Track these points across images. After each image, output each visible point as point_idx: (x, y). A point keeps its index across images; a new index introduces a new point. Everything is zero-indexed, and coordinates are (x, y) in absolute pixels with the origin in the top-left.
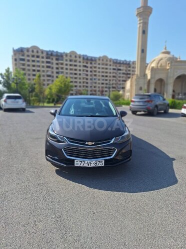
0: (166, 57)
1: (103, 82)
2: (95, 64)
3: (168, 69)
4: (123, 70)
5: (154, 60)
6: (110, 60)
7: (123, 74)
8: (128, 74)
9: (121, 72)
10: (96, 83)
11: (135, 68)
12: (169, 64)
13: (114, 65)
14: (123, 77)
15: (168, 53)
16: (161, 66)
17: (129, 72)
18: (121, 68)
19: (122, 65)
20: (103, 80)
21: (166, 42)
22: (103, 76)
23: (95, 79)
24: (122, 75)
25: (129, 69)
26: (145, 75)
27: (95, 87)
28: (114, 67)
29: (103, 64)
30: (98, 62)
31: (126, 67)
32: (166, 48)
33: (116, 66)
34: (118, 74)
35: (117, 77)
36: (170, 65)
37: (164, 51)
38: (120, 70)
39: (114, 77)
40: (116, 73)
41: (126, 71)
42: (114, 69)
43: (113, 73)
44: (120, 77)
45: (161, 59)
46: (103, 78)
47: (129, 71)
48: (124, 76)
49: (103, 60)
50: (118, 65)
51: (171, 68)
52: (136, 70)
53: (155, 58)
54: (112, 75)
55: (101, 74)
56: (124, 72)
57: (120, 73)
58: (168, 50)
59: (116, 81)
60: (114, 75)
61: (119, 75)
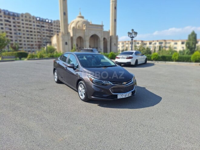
0: (81, 21)
1: (28, 36)
2: (18, 19)
3: (85, 30)
4: (46, 27)
5: (73, 22)
6: (34, 18)
7: (47, 30)
8: (50, 31)
9: (45, 28)
10: (21, 37)
11: (60, 27)
12: (85, 26)
13: (38, 22)
14: (47, 33)
15: (82, 17)
16: (79, 26)
17: (51, 29)
18: (45, 25)
19: (45, 23)
20: (28, 35)
21: (80, 9)
22: (27, 31)
23: (19, 34)
24: (46, 32)
25: (51, 26)
26: (68, 33)
27: (20, 41)
28: (38, 24)
29: (26, 20)
30: (21, 18)
31: (49, 25)
32: (80, 14)
33: (39, 23)
34: (42, 30)
35: (42, 33)
36: (85, 27)
37: (79, 15)
38: (43, 27)
39: (38, 32)
40: (40, 30)
41: (49, 28)
42: (38, 26)
43: (37, 29)
44: (44, 33)
45: (78, 22)
46: (28, 33)
47: (52, 28)
48: (48, 32)
49: (26, 17)
50: (41, 23)
51: (86, 29)
52: (61, 28)
53: (73, 21)
54: (36, 30)
55: (25, 29)
56: (47, 28)
57: (44, 30)
58: (82, 15)
59: (40, 36)
60: (39, 31)
61: (43, 31)
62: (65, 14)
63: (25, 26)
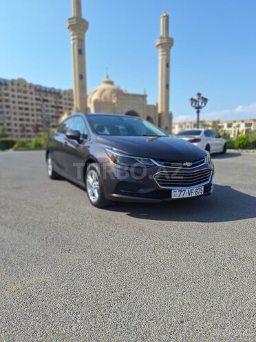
0: (109, 89)
1: (22, 117)
2: (5, 89)
3: (114, 104)
4: (51, 101)
6: (31, 86)
7: (52, 106)
8: (58, 107)
9: (49, 104)
10: (9, 118)
11: (73, 100)
12: (115, 96)
13: (38, 93)
14: (52, 111)
15: (111, 83)
16: (105, 98)
17: (60, 105)
18: (48, 98)
19: (49, 95)
20: (22, 114)
21: (107, 68)
22: (20, 108)
23: (8, 113)
24: (50, 109)
25: (59, 100)
26: (87, 109)
27: (9, 124)
28: (38, 97)
29: (19, 91)
30: (10, 87)
31: (55, 98)
32: (108, 77)
33: (40, 95)
34: (44, 106)
35: (44, 111)
36: (116, 98)
37: (106, 79)
38: (47, 101)
39: (38, 110)
40: (41, 106)
41: (56, 102)
42: (37, 99)
43: (37, 104)
44: (47, 111)
45: (104, 90)
46: (21, 111)
47: (60, 103)
48: (54, 109)
49: (18, 85)
50: (43, 95)
51: (117, 102)
52: (75, 103)
53: (96, 90)
54: (35, 107)
55: (17, 105)
56: (53, 104)
57: (47, 106)
58: (111, 79)
59: (42, 116)
60: (39, 107)
61: (47, 108)
62: (82, 77)
63: (16, 99)
